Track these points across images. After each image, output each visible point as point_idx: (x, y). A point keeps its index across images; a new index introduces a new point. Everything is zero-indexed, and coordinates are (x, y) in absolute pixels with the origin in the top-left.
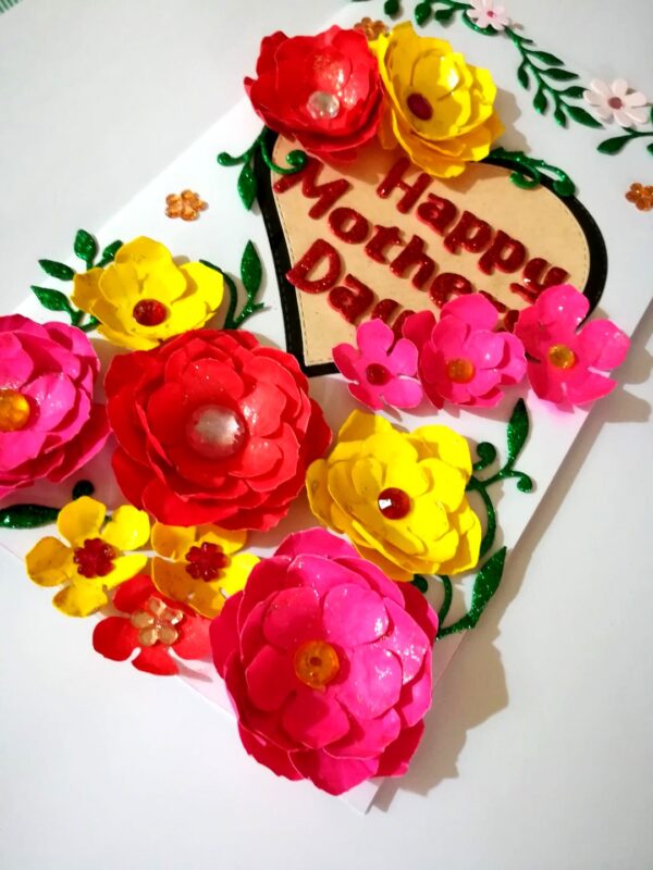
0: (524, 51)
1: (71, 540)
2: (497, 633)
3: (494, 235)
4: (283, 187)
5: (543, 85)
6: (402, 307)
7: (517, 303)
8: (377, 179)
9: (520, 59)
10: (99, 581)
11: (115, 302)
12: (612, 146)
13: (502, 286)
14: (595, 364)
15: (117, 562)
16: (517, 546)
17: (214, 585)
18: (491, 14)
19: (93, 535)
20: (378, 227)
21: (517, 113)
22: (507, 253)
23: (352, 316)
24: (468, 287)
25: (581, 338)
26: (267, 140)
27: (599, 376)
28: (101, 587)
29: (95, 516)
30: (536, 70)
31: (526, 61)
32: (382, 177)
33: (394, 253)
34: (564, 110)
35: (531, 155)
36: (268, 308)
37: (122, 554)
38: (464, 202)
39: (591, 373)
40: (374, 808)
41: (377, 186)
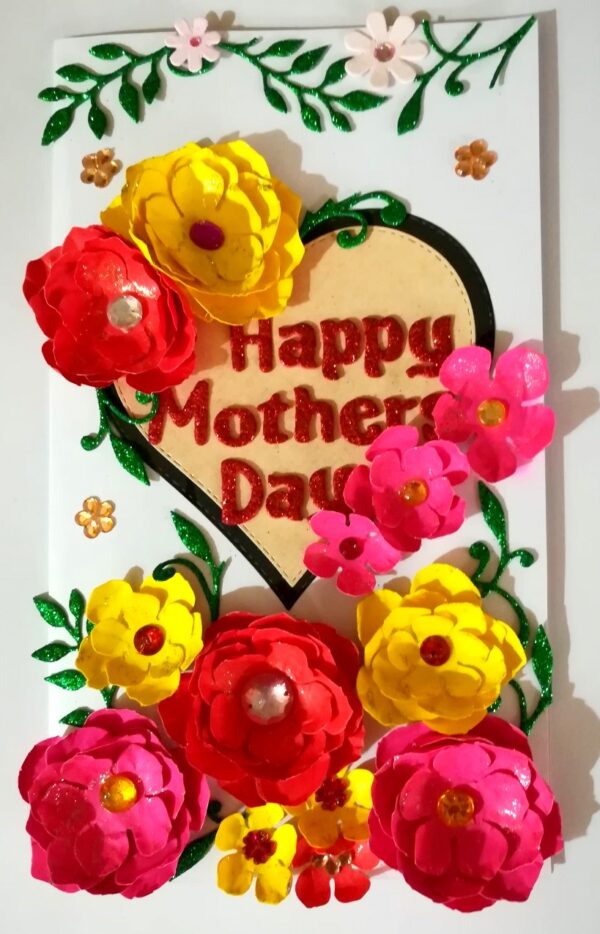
0: (254, 59)
1: (234, 847)
2: (572, 687)
3: (363, 328)
4: (157, 434)
5: (300, 90)
6: (329, 468)
7: (424, 386)
8: (225, 352)
9: (257, 73)
10: (273, 860)
11: (118, 653)
12: (410, 116)
13: (400, 380)
14: (525, 397)
15: (275, 837)
16: (549, 617)
17: (349, 804)
18: (195, 43)
19: (245, 832)
20: (261, 407)
21: (296, 151)
22: (384, 337)
23: (298, 514)
24: (372, 405)
25: (500, 379)
26: (108, 396)
27: (535, 408)
28: (277, 862)
29: (238, 821)
30: (282, 76)
31: (266, 71)
32: (227, 346)
33: (289, 421)
34: (340, 107)
35: (341, 197)
36: (229, 560)
37: (274, 830)
38: (313, 312)
39: (526, 408)
40: (556, 866)
41: (230, 361)
